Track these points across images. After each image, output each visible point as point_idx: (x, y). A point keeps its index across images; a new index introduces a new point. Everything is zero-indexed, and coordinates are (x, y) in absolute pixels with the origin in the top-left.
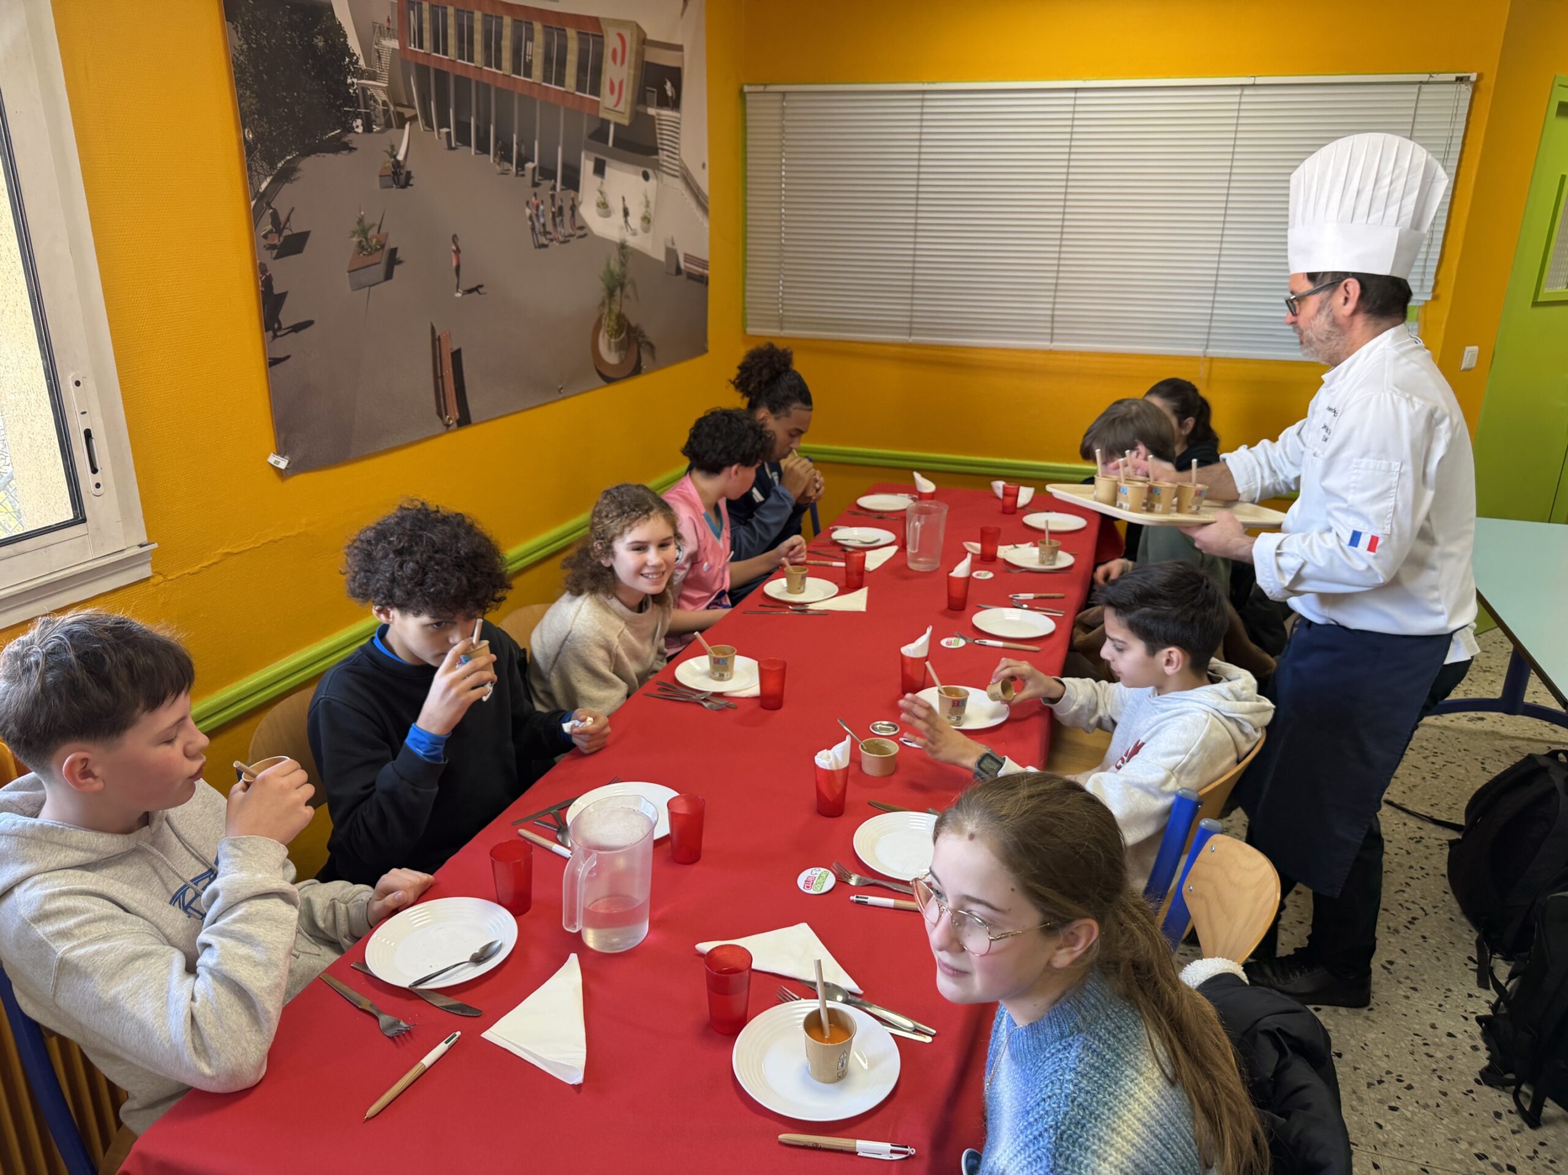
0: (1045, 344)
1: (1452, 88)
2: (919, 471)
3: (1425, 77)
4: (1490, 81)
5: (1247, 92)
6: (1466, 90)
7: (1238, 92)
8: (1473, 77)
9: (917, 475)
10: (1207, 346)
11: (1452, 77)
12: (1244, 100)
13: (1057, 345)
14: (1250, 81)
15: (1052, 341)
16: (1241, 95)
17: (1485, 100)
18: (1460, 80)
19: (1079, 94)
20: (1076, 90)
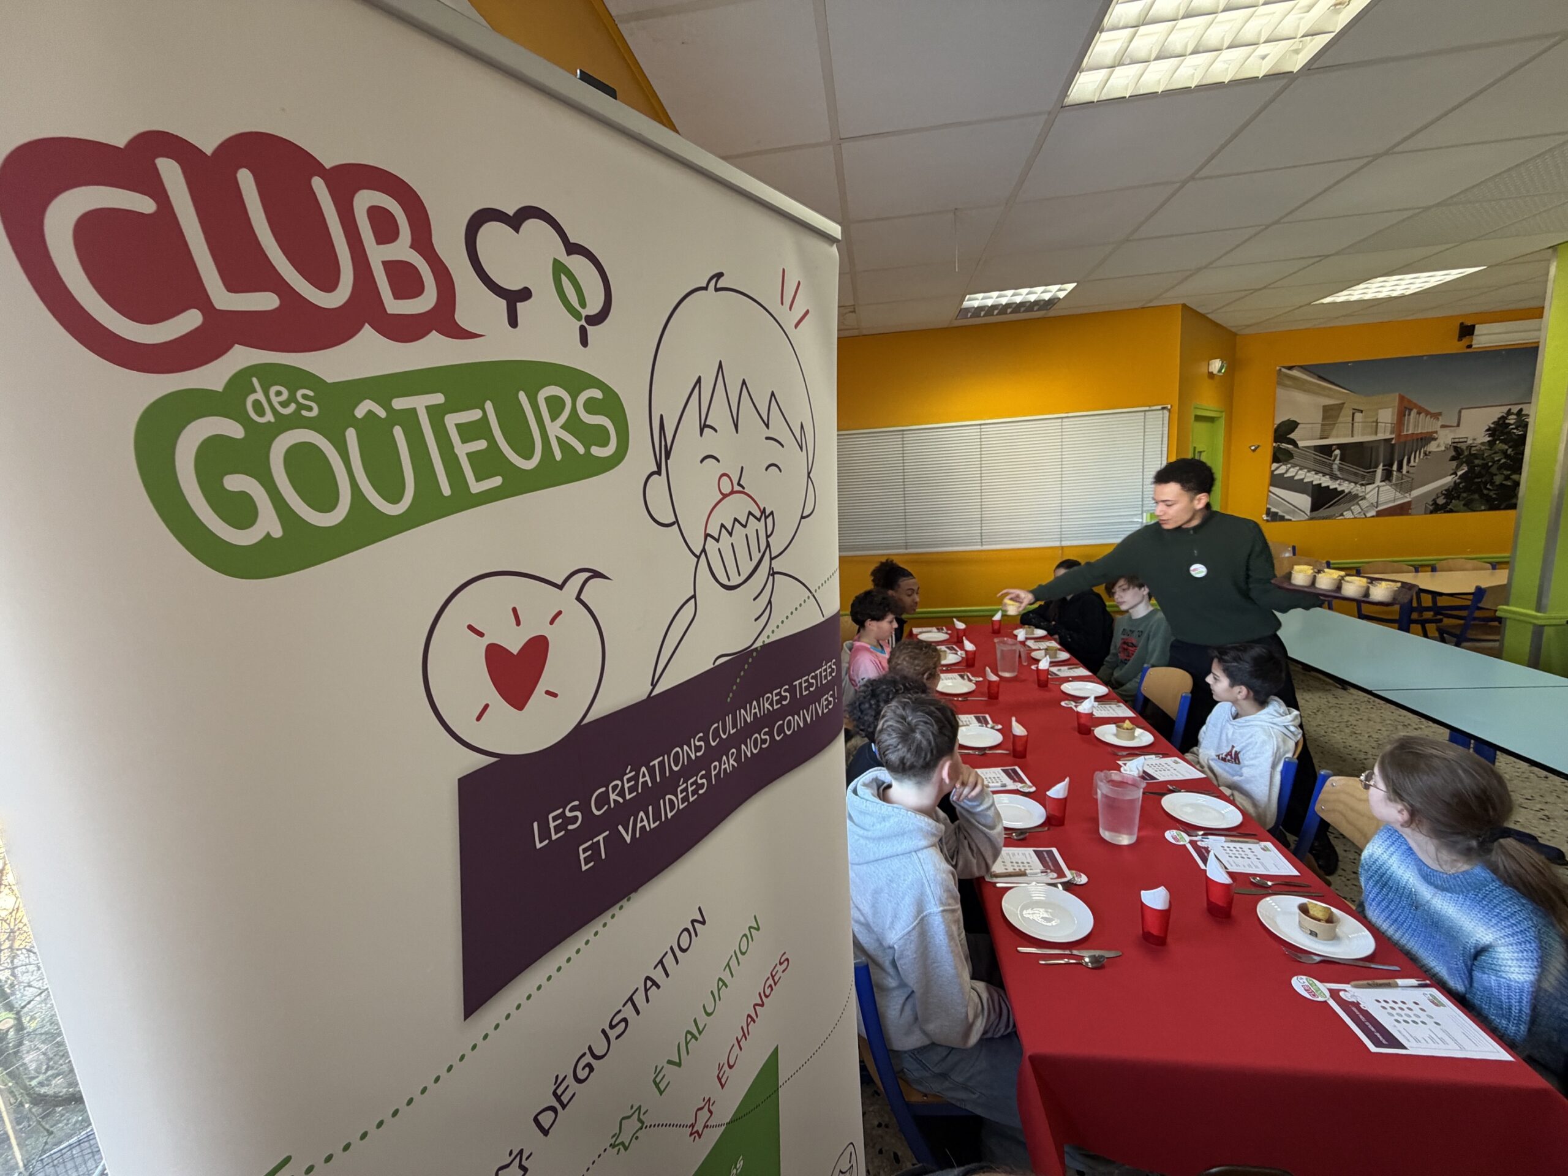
0: (979, 548)
1: (1161, 412)
2: (956, 617)
3: (1147, 408)
4: (1176, 408)
5: (1064, 420)
6: (1166, 412)
7: (1060, 420)
8: (1169, 407)
9: (955, 620)
10: (1061, 541)
11: (1160, 407)
12: (1064, 424)
13: (985, 547)
14: (1066, 415)
15: (982, 545)
16: (1062, 422)
17: (1175, 416)
18: (1163, 408)
19: (982, 427)
20: (980, 425)
